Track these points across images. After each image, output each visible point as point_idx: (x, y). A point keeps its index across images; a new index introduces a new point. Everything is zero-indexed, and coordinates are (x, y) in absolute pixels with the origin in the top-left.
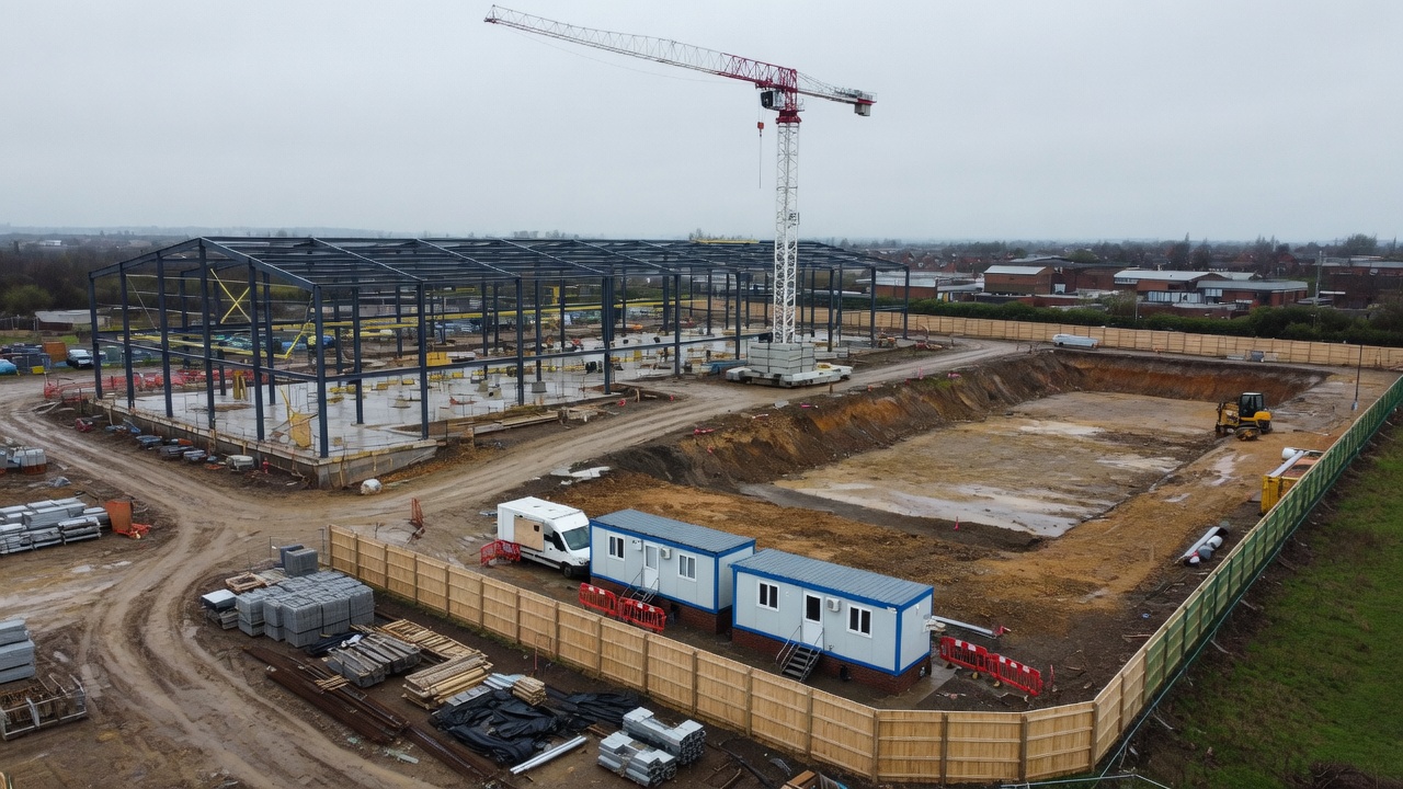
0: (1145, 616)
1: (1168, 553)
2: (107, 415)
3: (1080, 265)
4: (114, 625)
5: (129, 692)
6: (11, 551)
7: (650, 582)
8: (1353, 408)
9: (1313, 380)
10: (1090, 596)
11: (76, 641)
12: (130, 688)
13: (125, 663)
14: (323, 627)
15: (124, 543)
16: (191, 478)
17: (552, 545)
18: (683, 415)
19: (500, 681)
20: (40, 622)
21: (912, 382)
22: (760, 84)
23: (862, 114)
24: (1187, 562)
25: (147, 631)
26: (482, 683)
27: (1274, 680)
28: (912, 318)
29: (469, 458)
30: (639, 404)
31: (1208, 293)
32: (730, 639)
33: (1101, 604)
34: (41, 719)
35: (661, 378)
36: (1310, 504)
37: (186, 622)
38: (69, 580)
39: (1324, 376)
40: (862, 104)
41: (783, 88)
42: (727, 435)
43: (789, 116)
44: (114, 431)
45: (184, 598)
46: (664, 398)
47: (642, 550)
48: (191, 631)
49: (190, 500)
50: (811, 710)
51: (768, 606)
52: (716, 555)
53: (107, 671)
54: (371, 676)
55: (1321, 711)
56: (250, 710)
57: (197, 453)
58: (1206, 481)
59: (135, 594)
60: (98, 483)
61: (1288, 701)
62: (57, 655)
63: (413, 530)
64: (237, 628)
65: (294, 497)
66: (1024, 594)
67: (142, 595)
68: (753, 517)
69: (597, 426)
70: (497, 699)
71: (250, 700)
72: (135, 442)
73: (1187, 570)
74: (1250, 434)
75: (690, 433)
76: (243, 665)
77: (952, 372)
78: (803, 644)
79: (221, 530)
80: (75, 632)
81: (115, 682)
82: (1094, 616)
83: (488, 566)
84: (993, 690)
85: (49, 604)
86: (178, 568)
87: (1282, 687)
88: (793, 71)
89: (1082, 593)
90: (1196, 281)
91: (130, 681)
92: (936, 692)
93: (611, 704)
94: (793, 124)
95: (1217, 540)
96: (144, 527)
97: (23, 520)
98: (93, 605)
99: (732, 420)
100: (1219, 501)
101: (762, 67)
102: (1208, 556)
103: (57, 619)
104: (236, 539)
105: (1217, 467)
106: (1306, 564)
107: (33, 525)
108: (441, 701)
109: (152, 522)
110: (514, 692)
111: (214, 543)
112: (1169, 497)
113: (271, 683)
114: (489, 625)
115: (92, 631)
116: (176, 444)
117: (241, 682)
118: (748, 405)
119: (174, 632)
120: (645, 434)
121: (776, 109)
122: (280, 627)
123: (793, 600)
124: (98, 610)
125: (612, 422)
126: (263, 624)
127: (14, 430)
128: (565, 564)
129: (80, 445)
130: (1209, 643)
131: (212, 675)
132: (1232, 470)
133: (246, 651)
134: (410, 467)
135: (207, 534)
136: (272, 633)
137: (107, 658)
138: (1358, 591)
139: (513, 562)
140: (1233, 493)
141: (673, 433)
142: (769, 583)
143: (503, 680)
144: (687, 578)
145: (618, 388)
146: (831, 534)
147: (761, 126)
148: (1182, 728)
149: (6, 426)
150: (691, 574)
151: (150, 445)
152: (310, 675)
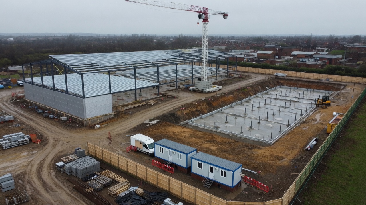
0: (296, 167)
1: (302, 146)
2: (28, 103)
3: (282, 47)
4: (33, 172)
5: (38, 193)
6: (6, 148)
7: (170, 159)
8: (352, 98)
9: (342, 87)
10: (282, 161)
11: (24, 177)
12: (39, 191)
13: (37, 183)
14: (87, 173)
15: (35, 145)
16: (51, 124)
17: (145, 148)
18: (178, 103)
19: (132, 189)
20: (15, 171)
21: (238, 90)
22: (198, 12)
23: (225, 18)
24: (307, 149)
25: (42, 173)
26: (127, 190)
27: (328, 186)
28: (238, 67)
29: (122, 117)
30: (167, 99)
31: (316, 59)
32: (190, 175)
33: (285, 163)
34: (17, 202)
35: (172, 90)
36: (339, 131)
37: (52, 170)
38: (21, 157)
39: (345, 86)
40: (225, 15)
41: (204, 13)
42: (189, 109)
43: (206, 21)
44: (31, 108)
45: (51, 163)
46: (173, 97)
47: (168, 151)
48: (53, 173)
49: (51, 131)
50: (211, 200)
51: (200, 168)
52: (187, 154)
53: (33, 187)
54: (100, 188)
55: (339, 195)
56: (69, 198)
57: (52, 116)
58: (313, 123)
59: (38, 162)
60: (27, 125)
61: (331, 193)
62: (20, 181)
63: (109, 141)
64: (65, 172)
65: (78, 130)
66: (265, 160)
67: (40, 162)
68: (196, 136)
69: (155, 107)
70: (131, 194)
71: (69, 195)
72: (36, 112)
73: (307, 152)
74: (325, 107)
75: (180, 109)
76: (67, 184)
77: (248, 87)
78: (209, 178)
79: (60, 141)
80: (23, 174)
81: (35, 189)
82: (283, 167)
83: (128, 153)
84: (257, 191)
85: (17, 165)
86: (49, 153)
87: (330, 188)
88: (207, 8)
89: (280, 160)
90: (313, 55)
91: (39, 189)
92: (242, 192)
93: (160, 196)
94: (207, 23)
95: (315, 142)
96: (40, 140)
97: (9, 139)
98: (28, 165)
99: (191, 104)
100: (316, 129)
101: (199, 8)
102: (312, 147)
103: (19, 170)
104: (64, 144)
105: (316, 118)
106: (337, 149)
107: (11, 141)
108: (118, 195)
109: (42, 138)
110: (136, 192)
111: (58, 145)
112: (303, 128)
113: (74, 190)
114: (129, 171)
115: (28, 173)
116: (47, 112)
117: (66, 189)
118: (195, 99)
119: (49, 174)
120: (168, 109)
121: (202, 19)
122: (76, 173)
123: (206, 167)
124: (29, 167)
125: (160, 105)
126: (72, 172)
127: (4, 107)
128: (148, 153)
129: (22, 112)
130: (312, 175)
131: (60, 188)
132: (320, 119)
133: (67, 180)
134: (107, 120)
135: (57, 142)
136: (74, 175)
137: (33, 182)
138: (350, 158)
139: (135, 151)
140: (320, 126)
141: (176, 109)
142: (200, 162)
143: (133, 189)
144: (179, 159)
145: (161, 94)
146: (216, 141)
147: (198, 23)
148: (304, 202)
149: (2, 106)
150: (180, 158)
151: (40, 113)
152: (85, 187)
